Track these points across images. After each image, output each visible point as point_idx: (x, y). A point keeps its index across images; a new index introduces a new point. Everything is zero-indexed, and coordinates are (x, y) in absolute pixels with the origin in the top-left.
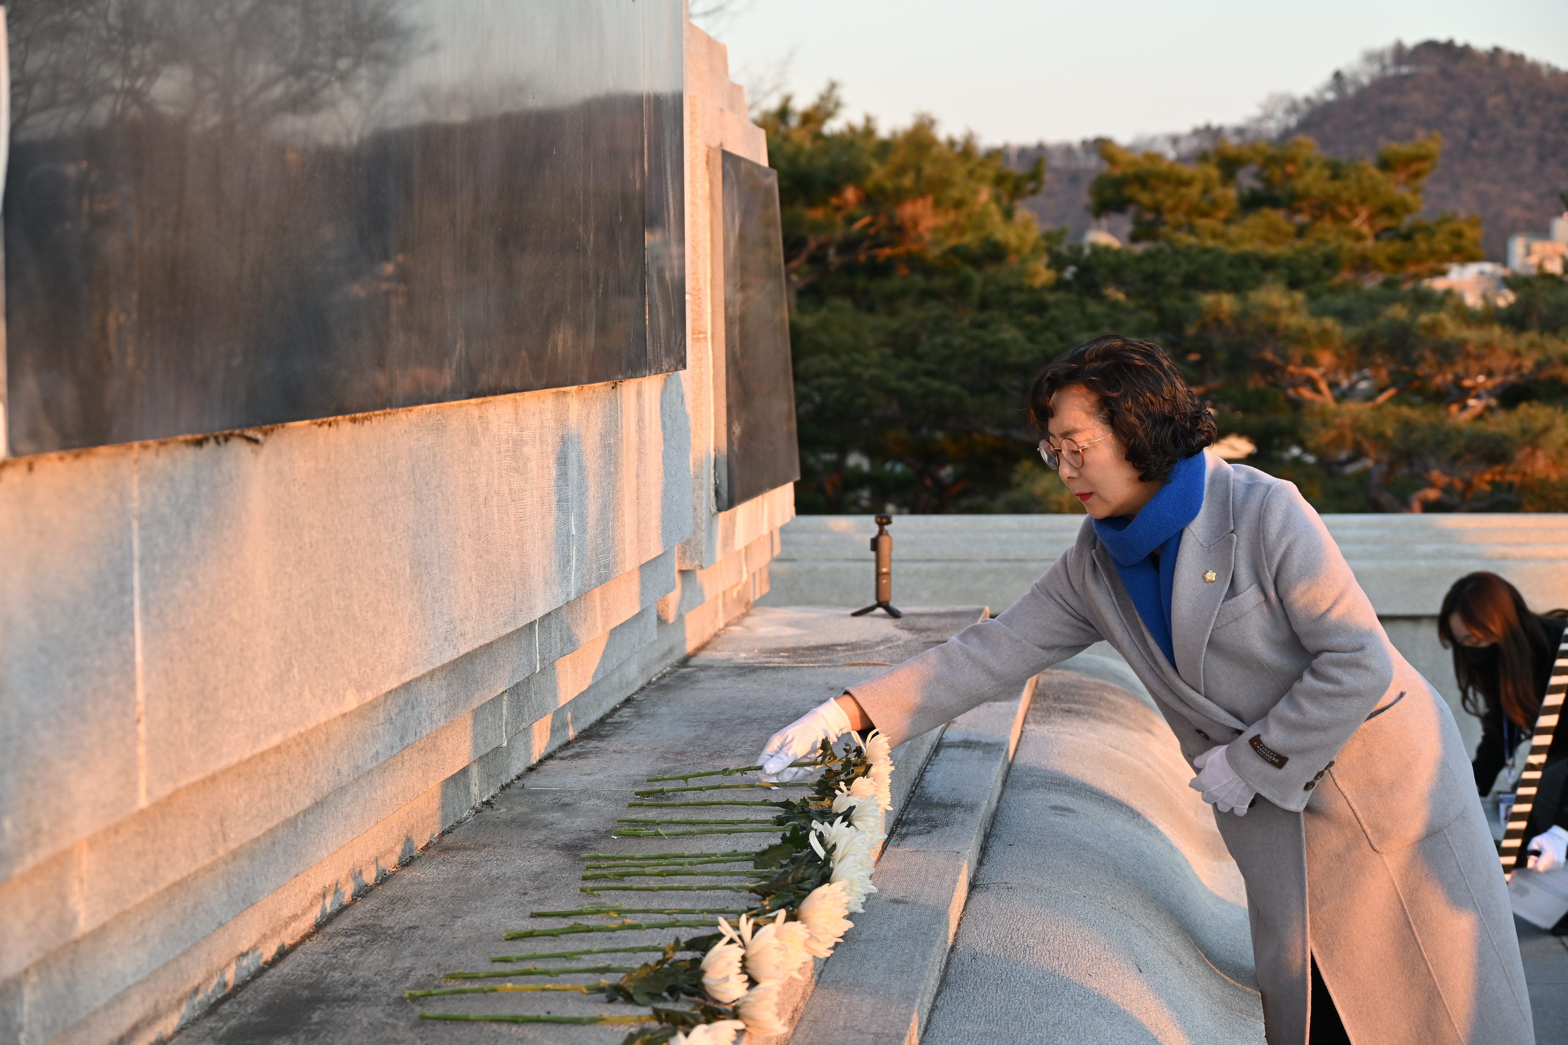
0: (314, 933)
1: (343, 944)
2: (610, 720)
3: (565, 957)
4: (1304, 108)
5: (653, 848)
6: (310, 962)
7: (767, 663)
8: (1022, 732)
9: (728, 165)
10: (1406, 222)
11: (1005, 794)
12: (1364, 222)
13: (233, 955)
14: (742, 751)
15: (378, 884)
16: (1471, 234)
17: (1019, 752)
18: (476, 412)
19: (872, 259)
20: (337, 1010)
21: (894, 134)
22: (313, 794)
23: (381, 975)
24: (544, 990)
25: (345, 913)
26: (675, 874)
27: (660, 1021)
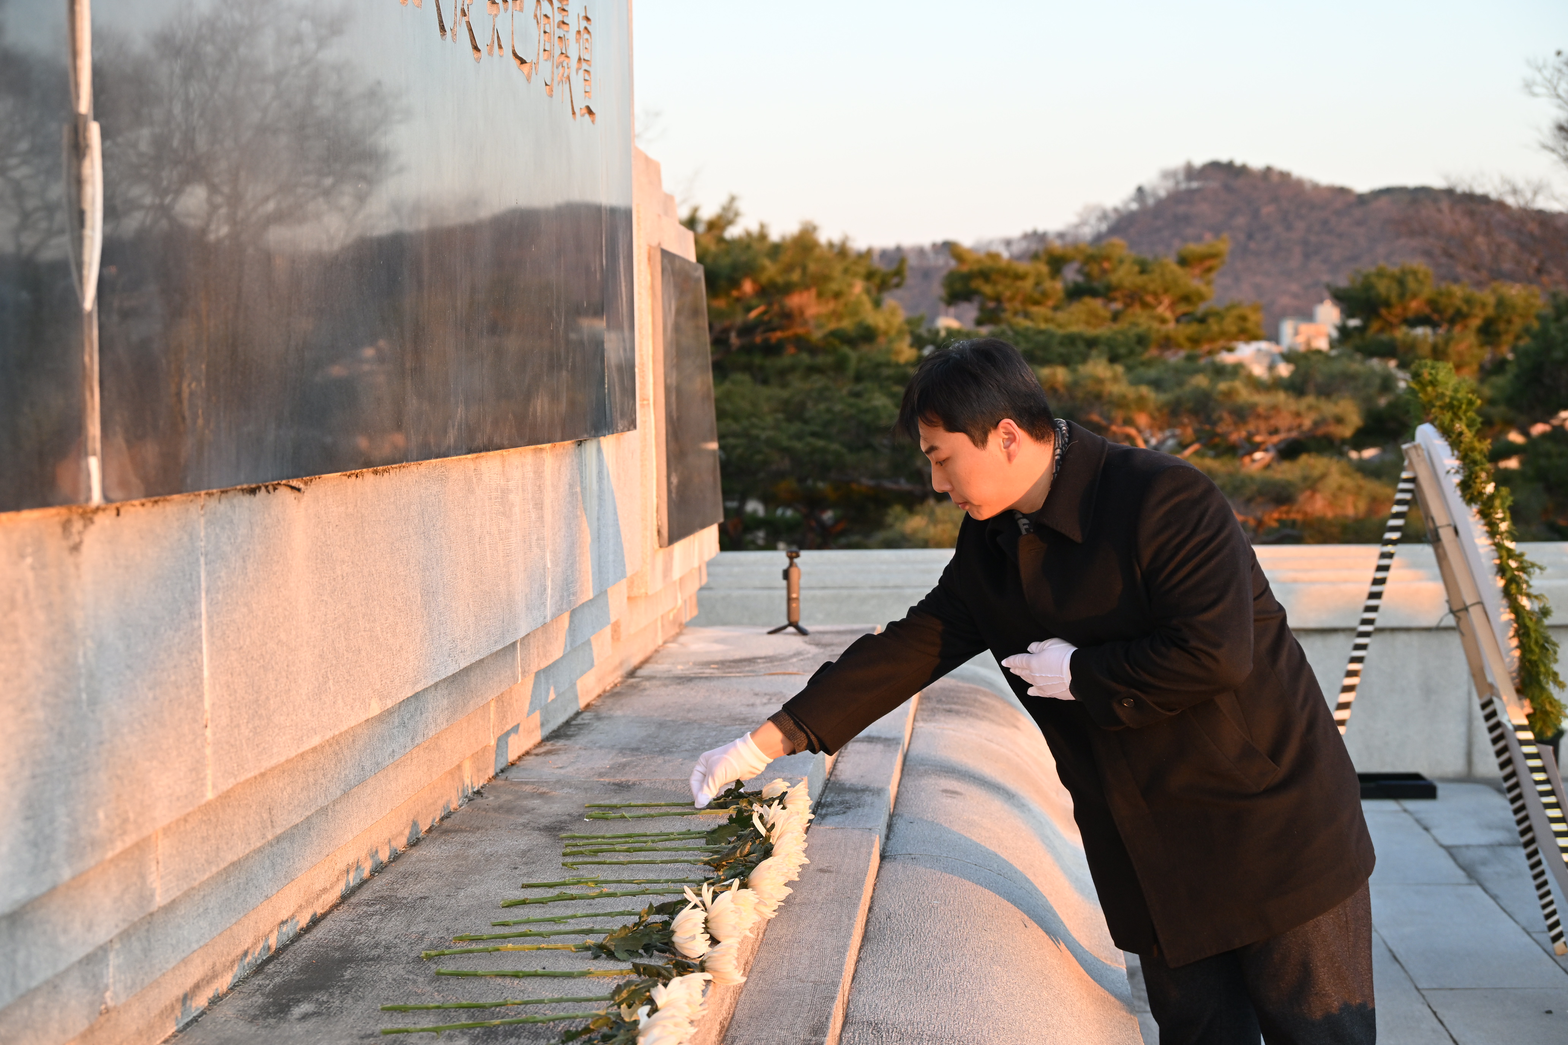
0: (340, 903)
1: (366, 912)
2: (574, 722)
3: (554, 921)
4: (1113, 216)
5: (620, 828)
6: (339, 928)
7: (701, 673)
8: (913, 729)
9: (666, 261)
10: (1201, 308)
11: (903, 780)
12: (1167, 308)
13: (276, 923)
14: (687, 747)
15: (392, 862)
16: (1254, 318)
17: (912, 745)
18: (472, 466)
19: (766, 341)
20: (365, 968)
21: (784, 238)
22: (342, 786)
23: (399, 938)
24: (539, 949)
25: (365, 886)
26: (641, 850)
27: (639, 975)
